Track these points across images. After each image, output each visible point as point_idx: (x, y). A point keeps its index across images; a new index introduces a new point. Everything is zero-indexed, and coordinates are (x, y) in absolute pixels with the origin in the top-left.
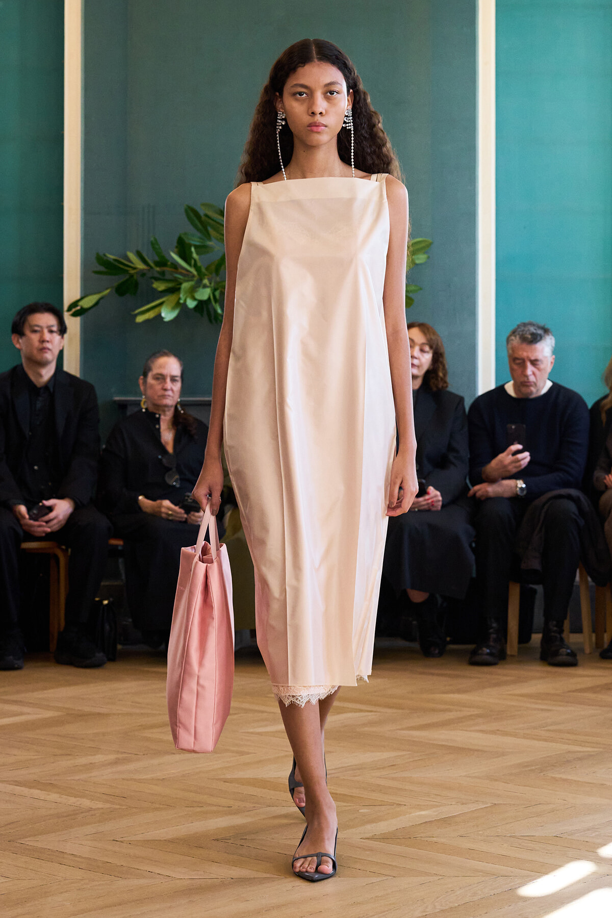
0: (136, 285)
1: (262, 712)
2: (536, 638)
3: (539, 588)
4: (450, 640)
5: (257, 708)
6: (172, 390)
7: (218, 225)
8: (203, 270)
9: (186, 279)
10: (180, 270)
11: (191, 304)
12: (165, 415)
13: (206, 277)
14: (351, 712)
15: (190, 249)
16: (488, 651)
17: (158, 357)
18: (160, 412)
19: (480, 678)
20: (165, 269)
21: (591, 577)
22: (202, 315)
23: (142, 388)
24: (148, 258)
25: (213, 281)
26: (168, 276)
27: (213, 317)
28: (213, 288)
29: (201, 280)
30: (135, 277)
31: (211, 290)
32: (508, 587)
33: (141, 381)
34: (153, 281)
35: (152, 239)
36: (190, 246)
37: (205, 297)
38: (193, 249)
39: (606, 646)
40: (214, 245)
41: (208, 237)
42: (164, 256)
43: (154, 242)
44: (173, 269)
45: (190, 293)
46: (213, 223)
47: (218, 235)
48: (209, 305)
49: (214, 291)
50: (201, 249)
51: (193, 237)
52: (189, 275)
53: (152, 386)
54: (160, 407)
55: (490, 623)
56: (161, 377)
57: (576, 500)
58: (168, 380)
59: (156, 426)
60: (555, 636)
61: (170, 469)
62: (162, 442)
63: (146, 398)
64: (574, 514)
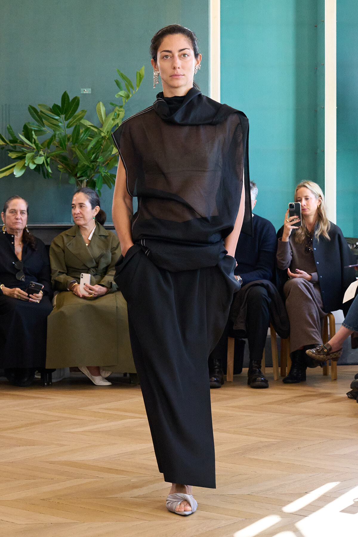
1: (75, 419)
2: (245, 370)
3: (246, 340)
5: (72, 416)
6: (21, 219)
7: (49, 118)
8: (40, 145)
9: (29, 151)
10: (25, 145)
11: (32, 167)
13: (41, 150)
14: (130, 418)
15: (32, 132)
16: (215, 379)
17: (12, 199)
18: (15, 234)
20: (16, 144)
21: (277, 333)
22: (39, 173)
23: (3, 219)
24: (6, 139)
25: (46, 152)
26: (18, 149)
27: (46, 175)
29: (38, 151)
31: (45, 157)
32: (227, 340)
33: (2, 215)
34: (9, 152)
35: (8, 126)
36: (32, 130)
37: (41, 163)
38: (33, 132)
39: (287, 375)
40: (46, 129)
41: (43, 125)
42: (15, 137)
43: (9, 127)
44: (21, 145)
45: (32, 159)
46: (45, 116)
47: (49, 123)
48: (44, 168)
49: (46, 158)
50: (39, 132)
51: (34, 125)
52: (31, 148)
53: (9, 217)
54: (14, 230)
55: (214, 362)
56: (14, 212)
57: (266, 287)
58: (19, 213)
59: (11, 243)
60: (256, 370)
61: (19, 271)
62: (16, 253)
63: (5, 225)
64: (265, 295)
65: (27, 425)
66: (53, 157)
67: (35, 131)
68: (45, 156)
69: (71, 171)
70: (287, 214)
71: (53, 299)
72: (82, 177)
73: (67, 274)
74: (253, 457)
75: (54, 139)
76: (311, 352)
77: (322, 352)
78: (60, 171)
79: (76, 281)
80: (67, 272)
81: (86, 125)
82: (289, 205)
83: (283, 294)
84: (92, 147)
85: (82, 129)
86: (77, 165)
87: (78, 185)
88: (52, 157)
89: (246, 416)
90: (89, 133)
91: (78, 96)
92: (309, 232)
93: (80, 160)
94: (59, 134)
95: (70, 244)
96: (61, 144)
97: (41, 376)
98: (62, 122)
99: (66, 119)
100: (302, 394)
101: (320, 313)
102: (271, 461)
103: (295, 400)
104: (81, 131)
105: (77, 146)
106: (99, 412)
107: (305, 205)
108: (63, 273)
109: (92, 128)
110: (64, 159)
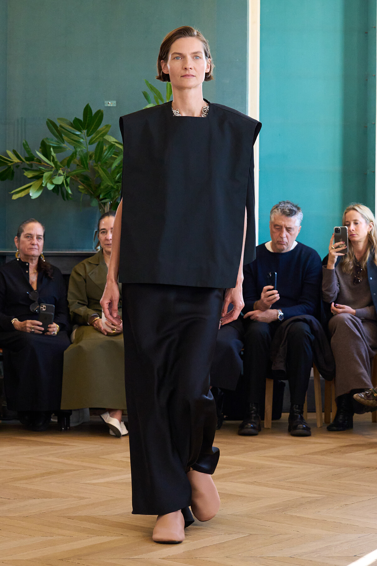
0: (13, 173)
1: (96, 469)
2: (285, 416)
3: (286, 382)
4: (226, 417)
5: (92, 465)
6: (38, 245)
7: (70, 133)
8: (59, 163)
9: (46, 169)
10: (43, 163)
11: (50, 187)
12: (32, 263)
13: (60, 168)
15: (50, 149)
16: (252, 425)
17: (28, 223)
18: (29, 261)
19: (244, 444)
20: (33, 162)
21: (321, 375)
22: (58, 194)
23: (17, 244)
24: (21, 155)
25: (66, 171)
26: (34, 168)
27: (65, 196)
28: (65, 176)
29: (57, 170)
30: (12, 167)
31: (64, 178)
32: (265, 382)
33: (16, 240)
34: (25, 171)
36: (50, 147)
37: (60, 183)
38: (52, 149)
39: (331, 421)
40: (66, 146)
41: (62, 140)
42: (32, 154)
43: (25, 143)
44: (38, 163)
45: (50, 179)
46: (66, 131)
47: (69, 139)
48: (63, 188)
49: (66, 178)
50: (58, 149)
51: (52, 141)
52: (49, 167)
53: (23, 242)
54: (29, 257)
55: (251, 406)
56: (30, 236)
57: (309, 323)
58: (35, 238)
59: (26, 271)
60: (297, 416)
61: (34, 302)
62: (30, 282)
63: (19, 251)
64: (307, 332)
65: (42, 475)
66: (74, 176)
67: (54, 147)
68: (64, 176)
69: (93, 192)
70: (333, 240)
71: (72, 334)
72: (105, 198)
73: (88, 306)
74: (295, 514)
75: (74, 157)
76: (359, 396)
77: (371, 396)
78: (81, 193)
79: (98, 315)
80: (88, 305)
81: (110, 141)
82: (334, 229)
83: (328, 332)
84: (117, 165)
85: (106, 146)
86: (100, 186)
87: (101, 208)
88: (72, 177)
89: (286, 467)
90: (114, 150)
91: (102, 109)
92: (357, 260)
93: (103, 180)
94: (81, 152)
95: (93, 273)
96: (83, 162)
97: (58, 420)
98: (84, 137)
99: (88, 135)
100: (349, 444)
101: (369, 352)
102: (315, 520)
103: (340, 450)
104: (105, 148)
105: (100, 164)
106: (123, 462)
107: (354, 230)
108: (84, 305)
109: (117, 145)
110: (85, 179)
